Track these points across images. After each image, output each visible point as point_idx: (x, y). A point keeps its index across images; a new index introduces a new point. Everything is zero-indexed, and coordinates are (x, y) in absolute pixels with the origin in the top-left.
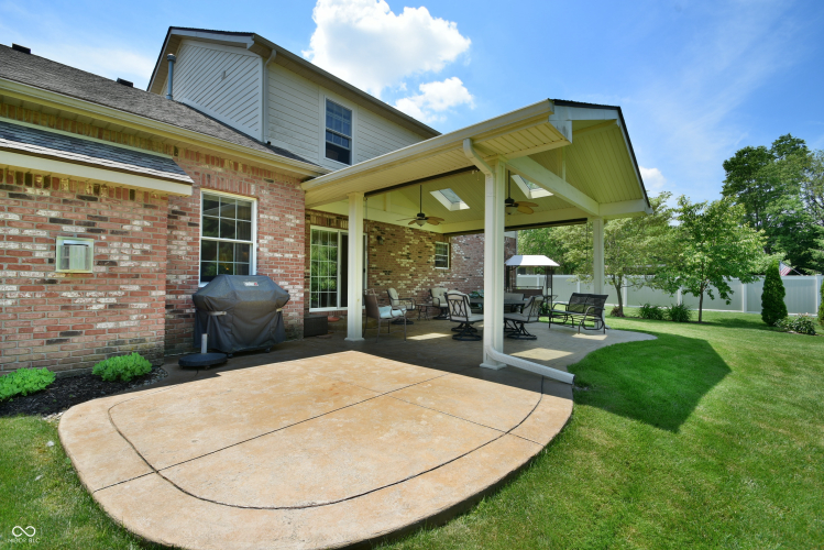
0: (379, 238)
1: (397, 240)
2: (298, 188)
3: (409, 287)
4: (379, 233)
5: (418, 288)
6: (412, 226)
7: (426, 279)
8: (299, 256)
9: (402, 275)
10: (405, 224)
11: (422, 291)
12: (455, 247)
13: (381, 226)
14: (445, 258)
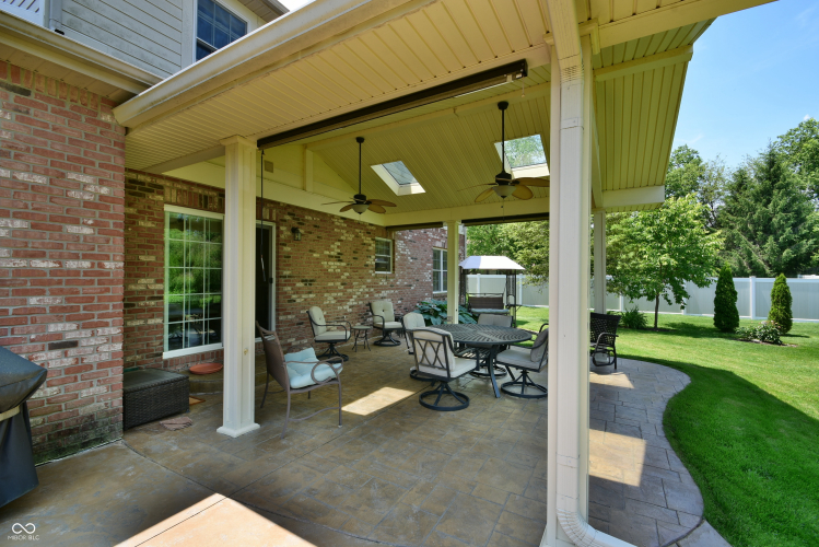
0: (294, 230)
1: (323, 235)
2: (106, 118)
3: (340, 301)
4: (295, 224)
5: (352, 302)
6: (345, 214)
7: (363, 288)
8: (108, 265)
9: (331, 284)
10: (334, 210)
11: (358, 306)
12: (400, 244)
13: (298, 212)
14: (386, 259)
